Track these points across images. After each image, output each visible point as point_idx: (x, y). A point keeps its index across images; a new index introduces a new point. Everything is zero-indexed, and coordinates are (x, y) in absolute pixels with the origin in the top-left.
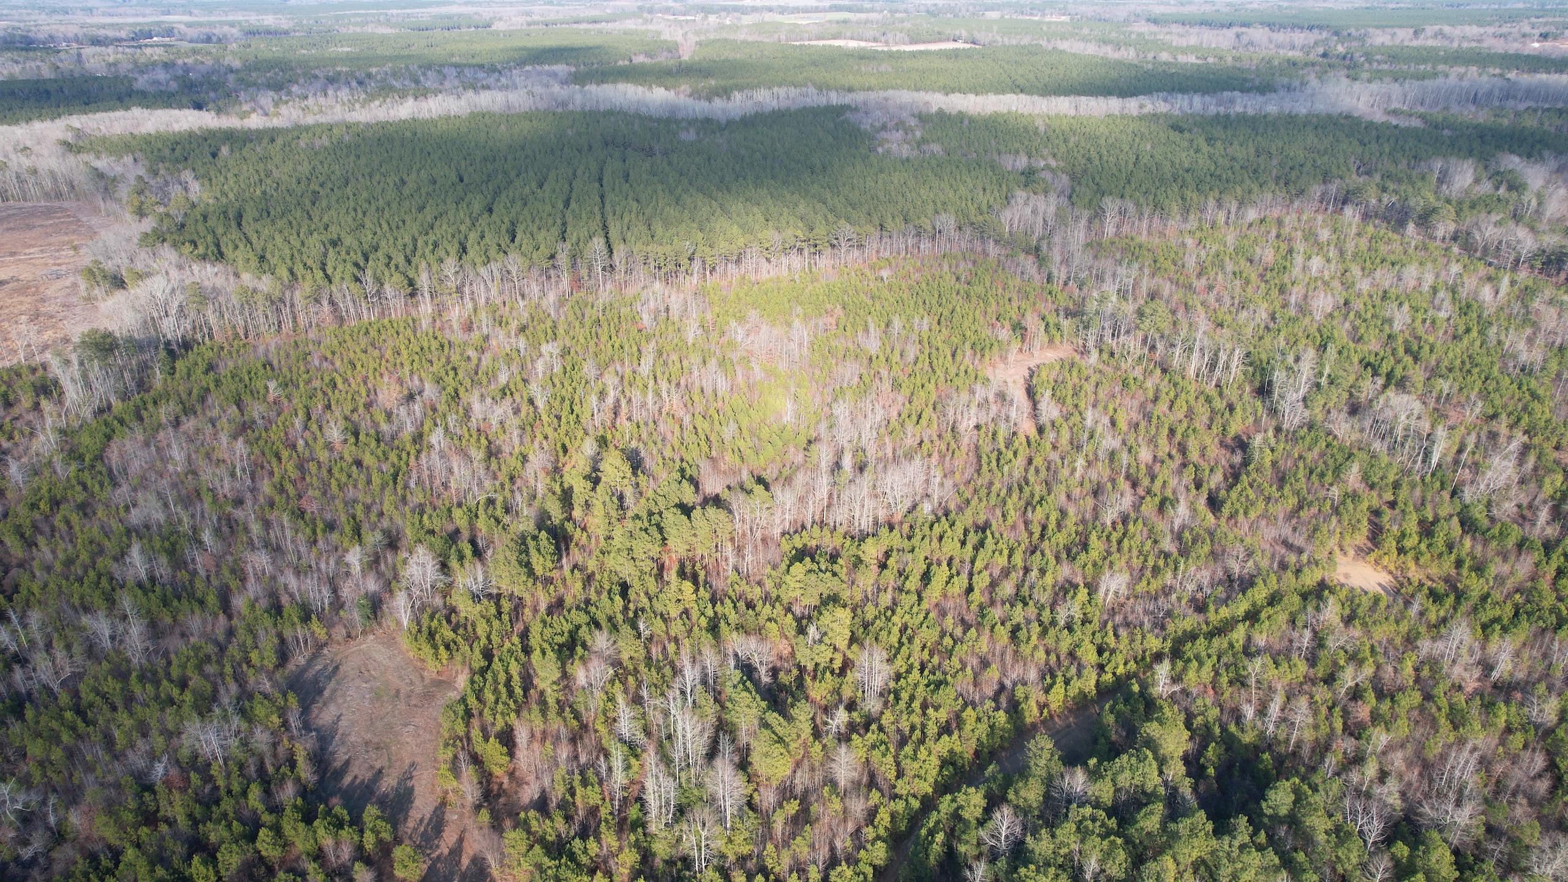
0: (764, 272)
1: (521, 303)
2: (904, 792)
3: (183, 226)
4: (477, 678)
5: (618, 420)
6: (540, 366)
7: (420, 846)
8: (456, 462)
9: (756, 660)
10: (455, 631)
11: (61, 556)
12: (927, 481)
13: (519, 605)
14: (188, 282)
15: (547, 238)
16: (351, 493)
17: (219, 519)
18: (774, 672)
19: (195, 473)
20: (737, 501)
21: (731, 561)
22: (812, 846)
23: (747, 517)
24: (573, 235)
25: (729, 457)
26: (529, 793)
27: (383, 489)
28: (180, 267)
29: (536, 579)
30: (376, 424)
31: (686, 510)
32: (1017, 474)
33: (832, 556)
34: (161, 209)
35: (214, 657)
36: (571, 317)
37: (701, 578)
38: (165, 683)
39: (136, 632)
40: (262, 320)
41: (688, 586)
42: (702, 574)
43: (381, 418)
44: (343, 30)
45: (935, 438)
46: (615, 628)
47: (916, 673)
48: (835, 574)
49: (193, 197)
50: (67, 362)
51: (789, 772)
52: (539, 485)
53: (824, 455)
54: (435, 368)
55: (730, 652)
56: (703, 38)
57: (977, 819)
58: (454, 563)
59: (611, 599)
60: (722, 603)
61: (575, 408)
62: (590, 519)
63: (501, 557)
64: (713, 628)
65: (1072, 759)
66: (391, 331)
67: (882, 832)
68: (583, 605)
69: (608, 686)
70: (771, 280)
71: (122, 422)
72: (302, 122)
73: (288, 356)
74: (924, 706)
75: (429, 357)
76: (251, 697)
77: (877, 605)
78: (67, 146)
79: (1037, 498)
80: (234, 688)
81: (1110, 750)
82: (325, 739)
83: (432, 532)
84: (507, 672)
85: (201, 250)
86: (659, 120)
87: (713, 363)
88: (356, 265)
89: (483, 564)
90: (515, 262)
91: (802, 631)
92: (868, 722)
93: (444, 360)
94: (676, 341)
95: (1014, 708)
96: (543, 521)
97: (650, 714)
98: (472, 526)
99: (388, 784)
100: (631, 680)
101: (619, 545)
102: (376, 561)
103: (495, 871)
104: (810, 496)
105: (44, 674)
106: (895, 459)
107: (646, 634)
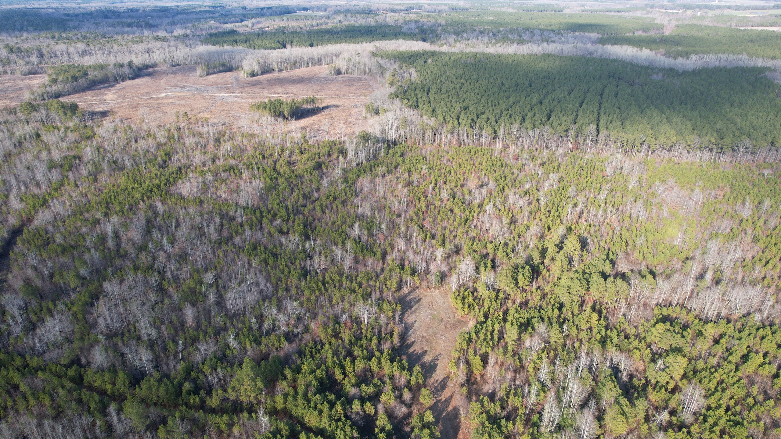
0: (684, 158)
1: (545, 151)
3: (406, 92)
4: (478, 325)
5: (580, 220)
6: (547, 184)
7: (433, 392)
8: (495, 221)
9: (622, 367)
10: (474, 300)
11: (332, 220)
12: (762, 302)
13: (507, 297)
14: (402, 116)
15: (566, 120)
16: (445, 224)
17: (390, 221)
18: (631, 376)
19: (385, 198)
20: (635, 280)
21: (623, 310)
23: (638, 290)
24: (580, 121)
25: (636, 254)
26: (488, 388)
27: (459, 225)
28: (401, 110)
29: (518, 287)
30: (463, 195)
31: (605, 276)
33: (684, 326)
34: (399, 84)
35: (374, 278)
36: (569, 163)
37: (604, 314)
38: (354, 283)
39: (349, 258)
40: (427, 138)
41: (595, 316)
42: (604, 312)
43: (466, 193)
44: (492, 9)
46: (551, 324)
48: (683, 336)
49: (413, 79)
50: (352, 142)
51: (624, 433)
52: (531, 243)
53: (695, 269)
54: (496, 175)
55: (609, 357)
56: (680, 23)
58: (482, 268)
59: (553, 309)
60: (611, 331)
61: (559, 209)
62: (553, 266)
63: (504, 272)
64: (603, 342)
66: (481, 153)
68: (538, 308)
69: (540, 352)
70: (687, 163)
71: (365, 171)
72: (465, 51)
73: (434, 156)
74: (723, 432)
75: (495, 169)
76: (383, 300)
77: (706, 363)
78: (373, 54)
80: (378, 294)
82: (407, 329)
83: (476, 251)
84: (493, 327)
85: (410, 103)
86: (642, 67)
87: (640, 202)
88: (473, 120)
89: (495, 273)
90: (547, 130)
91: (653, 360)
92: (681, 426)
93: (501, 171)
94: (622, 186)
96: (529, 261)
97: (557, 373)
98: (495, 253)
99: (427, 358)
100: (552, 353)
101: (564, 284)
102: (448, 257)
103: (462, 418)
104: (679, 289)
105: (316, 265)
106: (743, 283)
107: (567, 332)
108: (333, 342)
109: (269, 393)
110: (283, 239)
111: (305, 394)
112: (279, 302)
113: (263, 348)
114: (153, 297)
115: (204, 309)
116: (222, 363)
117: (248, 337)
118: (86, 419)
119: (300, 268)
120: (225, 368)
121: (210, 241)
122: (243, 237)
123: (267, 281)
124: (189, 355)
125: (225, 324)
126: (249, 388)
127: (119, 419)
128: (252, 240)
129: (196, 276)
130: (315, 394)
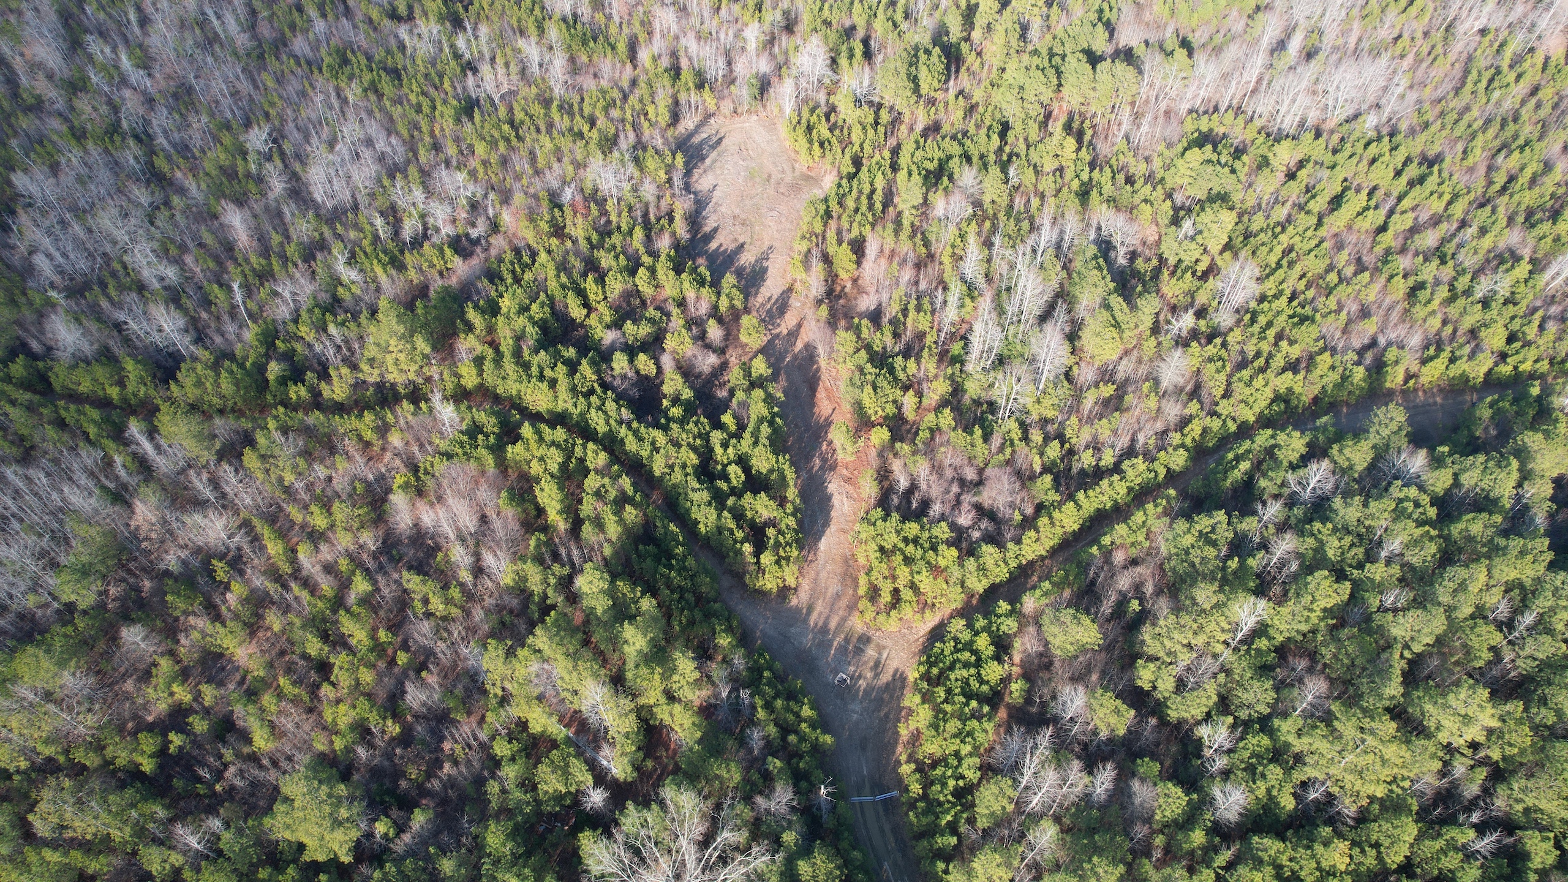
2: (1225, 413)
4: (844, 182)
7: (764, 321)
9: (1117, 239)
10: (831, 130)
12: (1385, 89)
13: (897, 120)
18: (1133, 255)
20: (1152, 61)
21: (1125, 127)
22: (1115, 432)
23: (1157, 82)
26: (866, 303)
29: (920, 96)
31: (1093, 59)
32: (1508, 105)
33: (1237, 150)
35: (618, 103)
37: (1087, 138)
38: (578, 118)
39: (559, 64)
41: (1071, 143)
42: (1089, 133)
45: (1419, 34)
46: (985, 166)
47: (1284, 300)
48: (1233, 171)
51: (1115, 357)
53: (1270, 29)
55: (1094, 224)
57: (1291, 463)
58: (843, 61)
59: (989, 137)
60: (1101, 170)
62: (989, 44)
63: (890, 66)
64: (1084, 194)
65: (1419, 438)
67: (1188, 441)
68: (960, 136)
69: (964, 224)
74: (1279, 337)
76: (645, 149)
77: (1268, 217)
79: (1521, 141)
80: (632, 136)
81: (1468, 444)
82: (700, 204)
83: (828, 23)
84: (872, 184)
89: (871, 69)
91: (1176, 222)
92: (1213, 335)
95: (1378, 368)
96: (939, 36)
97: (996, 261)
98: (869, 25)
99: (747, 259)
100: (988, 224)
101: (1011, 81)
102: (771, 41)
103: (822, 361)
104: (1237, 75)
105: (489, 86)
106: (1356, 53)
107: (1015, 181)
108: (553, 247)
109: (444, 360)
110: (403, 32)
111: (517, 354)
112: (425, 175)
113: (412, 274)
114: (142, 195)
115: (267, 209)
116: (335, 315)
117: (377, 257)
118: (89, 456)
119: (456, 97)
120: (343, 324)
121: (235, 53)
122: (311, 36)
123: (389, 133)
124: (261, 308)
125: (321, 234)
126: (402, 357)
127: (158, 448)
128: (332, 43)
129: (227, 139)
130: (537, 352)
